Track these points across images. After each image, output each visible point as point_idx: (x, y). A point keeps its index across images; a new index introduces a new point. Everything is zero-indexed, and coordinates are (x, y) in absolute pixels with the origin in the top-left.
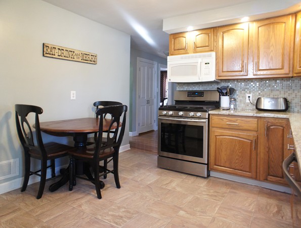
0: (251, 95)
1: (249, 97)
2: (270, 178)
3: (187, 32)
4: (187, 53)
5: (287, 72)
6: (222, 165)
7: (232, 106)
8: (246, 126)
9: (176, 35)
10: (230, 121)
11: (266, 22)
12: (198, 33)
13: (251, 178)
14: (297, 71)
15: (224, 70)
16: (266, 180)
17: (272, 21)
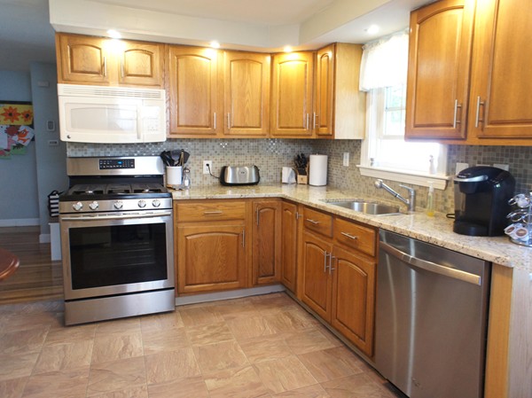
0: (210, 162)
1: (208, 165)
2: (261, 280)
3: (103, 37)
4: (105, 83)
5: (265, 132)
6: (198, 282)
7: (186, 183)
8: (231, 214)
9: (78, 39)
10: (209, 208)
11: (241, 56)
12: (128, 46)
13: (239, 288)
14: (276, 133)
15: (181, 124)
16: (257, 285)
17: (247, 56)
